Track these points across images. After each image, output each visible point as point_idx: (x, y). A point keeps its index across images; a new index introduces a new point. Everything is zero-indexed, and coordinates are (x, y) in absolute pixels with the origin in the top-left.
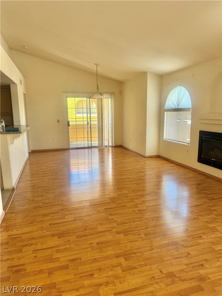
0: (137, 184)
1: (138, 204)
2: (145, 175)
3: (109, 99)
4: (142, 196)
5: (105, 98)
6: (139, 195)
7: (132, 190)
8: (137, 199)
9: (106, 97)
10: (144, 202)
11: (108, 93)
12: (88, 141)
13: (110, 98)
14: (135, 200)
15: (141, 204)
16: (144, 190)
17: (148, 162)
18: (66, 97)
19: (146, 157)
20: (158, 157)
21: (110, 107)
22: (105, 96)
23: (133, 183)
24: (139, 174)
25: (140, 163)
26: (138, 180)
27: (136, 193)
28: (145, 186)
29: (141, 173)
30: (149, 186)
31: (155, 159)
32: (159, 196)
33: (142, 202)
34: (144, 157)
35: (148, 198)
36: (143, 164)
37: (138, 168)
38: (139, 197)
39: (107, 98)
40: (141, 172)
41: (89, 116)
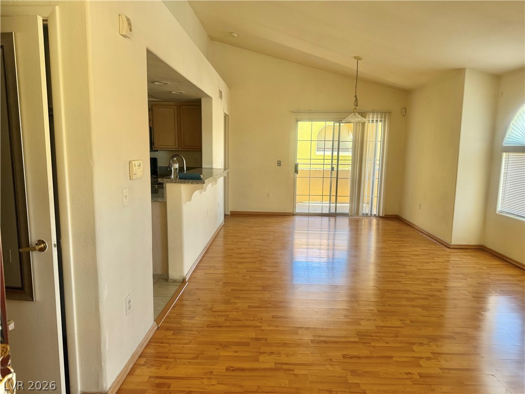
0: (423, 307)
1: (421, 358)
2: (446, 288)
3: (380, 124)
4: (434, 339)
5: (371, 121)
6: (428, 337)
7: (411, 322)
8: (421, 344)
9: (373, 121)
10: (437, 355)
11: (377, 112)
12: (330, 203)
13: (381, 121)
14: (415, 348)
15: (429, 359)
16: (440, 325)
17: (456, 258)
18: (297, 120)
19: (451, 247)
20: (481, 249)
21: (379, 139)
22: (371, 117)
23: (414, 303)
24: (432, 284)
25: (436, 259)
26: (427, 299)
27: (420, 330)
28: (443, 316)
29: (437, 282)
30: (454, 316)
31: (473, 254)
32: (475, 347)
33: (431, 356)
34: (448, 246)
35: (448, 347)
36: (443, 262)
37: (431, 271)
38: (425, 341)
39: (375, 121)
40: (436, 280)
41: (337, 155)
